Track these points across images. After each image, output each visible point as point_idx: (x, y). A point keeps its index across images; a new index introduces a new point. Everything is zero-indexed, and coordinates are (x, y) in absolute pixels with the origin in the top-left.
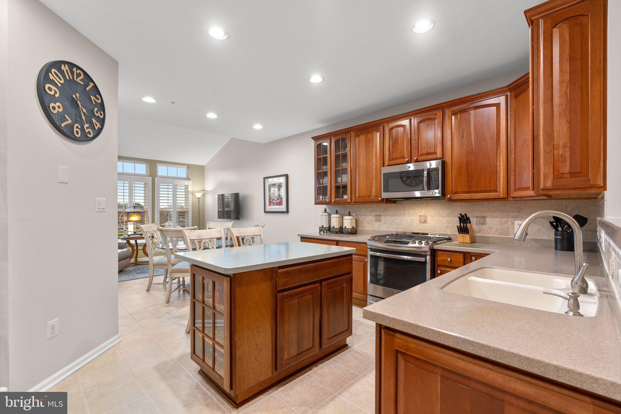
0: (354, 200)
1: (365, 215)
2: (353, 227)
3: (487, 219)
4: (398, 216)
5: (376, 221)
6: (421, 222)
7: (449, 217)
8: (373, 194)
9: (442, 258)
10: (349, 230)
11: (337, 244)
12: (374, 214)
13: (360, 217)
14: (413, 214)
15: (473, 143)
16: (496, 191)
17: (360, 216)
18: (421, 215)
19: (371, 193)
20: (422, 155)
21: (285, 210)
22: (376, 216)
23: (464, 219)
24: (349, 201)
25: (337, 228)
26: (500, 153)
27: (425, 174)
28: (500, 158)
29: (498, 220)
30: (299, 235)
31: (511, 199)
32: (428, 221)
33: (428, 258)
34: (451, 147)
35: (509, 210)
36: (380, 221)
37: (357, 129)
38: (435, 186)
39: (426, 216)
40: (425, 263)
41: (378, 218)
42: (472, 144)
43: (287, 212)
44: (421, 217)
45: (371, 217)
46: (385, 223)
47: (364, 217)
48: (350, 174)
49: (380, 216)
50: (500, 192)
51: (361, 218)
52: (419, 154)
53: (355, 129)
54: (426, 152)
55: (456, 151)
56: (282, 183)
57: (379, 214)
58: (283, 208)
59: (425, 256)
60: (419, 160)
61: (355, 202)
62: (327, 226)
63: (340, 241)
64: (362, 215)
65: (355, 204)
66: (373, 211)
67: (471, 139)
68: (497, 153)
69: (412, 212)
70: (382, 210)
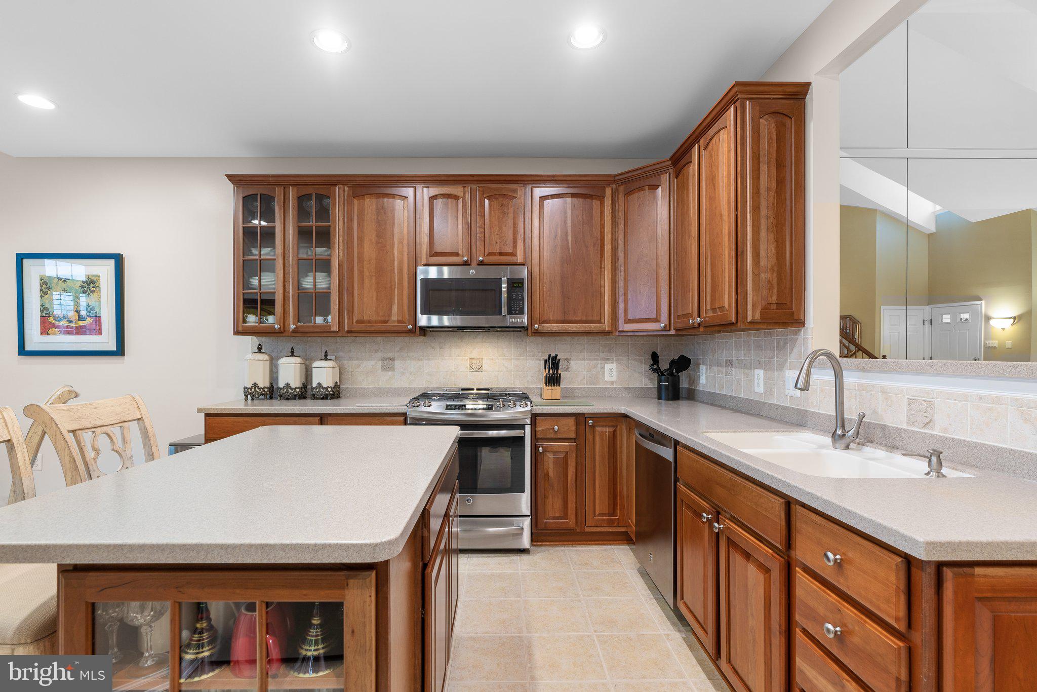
0: (349, 326)
1: (358, 359)
2: (336, 383)
3: (572, 363)
4: (429, 359)
5: (383, 369)
6: (472, 369)
7: (518, 359)
8: (394, 317)
9: (544, 428)
10: (329, 389)
11: (322, 423)
12: (379, 355)
13: (345, 362)
14: (459, 356)
15: (570, 247)
16: (599, 322)
17: (347, 360)
18: (473, 357)
19: (390, 315)
20: (490, 254)
21: (113, 348)
22: (383, 359)
23: (553, 363)
24: (335, 328)
25: (296, 388)
26: (604, 268)
27: (504, 288)
28: (604, 275)
29: (585, 363)
30: (199, 410)
31: (617, 334)
32: (485, 367)
33: (528, 429)
34: (538, 249)
35: (599, 349)
36: (392, 369)
37: (356, 181)
38: (518, 309)
39: (480, 359)
40: (521, 439)
41: (388, 364)
42: (569, 249)
43: (120, 351)
44: (474, 361)
45: (373, 362)
46: (403, 374)
47: (355, 363)
48: (337, 272)
49: (392, 359)
50: (604, 323)
51: (350, 365)
52: (487, 253)
53: (350, 181)
54: (498, 251)
55: (546, 255)
56: (99, 276)
57: (390, 355)
58: (107, 340)
59: (522, 427)
60: (486, 262)
61: (348, 332)
62: (268, 385)
63: (330, 415)
64: (351, 359)
65: (349, 335)
66: (377, 351)
67: (567, 240)
68: (601, 268)
69: (455, 351)
70: (397, 349)
